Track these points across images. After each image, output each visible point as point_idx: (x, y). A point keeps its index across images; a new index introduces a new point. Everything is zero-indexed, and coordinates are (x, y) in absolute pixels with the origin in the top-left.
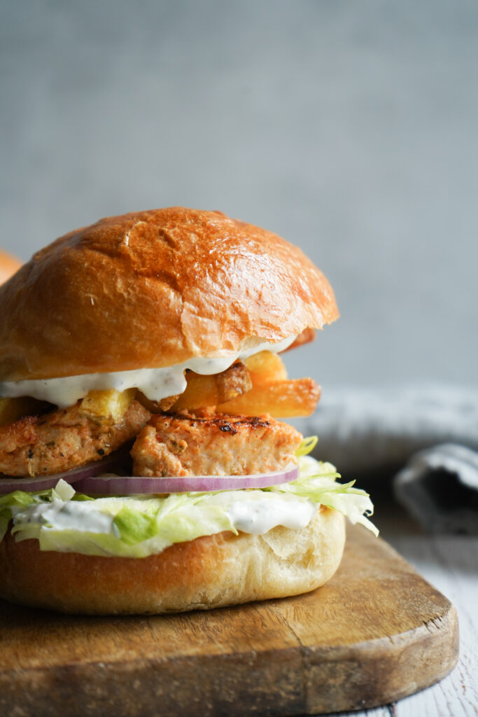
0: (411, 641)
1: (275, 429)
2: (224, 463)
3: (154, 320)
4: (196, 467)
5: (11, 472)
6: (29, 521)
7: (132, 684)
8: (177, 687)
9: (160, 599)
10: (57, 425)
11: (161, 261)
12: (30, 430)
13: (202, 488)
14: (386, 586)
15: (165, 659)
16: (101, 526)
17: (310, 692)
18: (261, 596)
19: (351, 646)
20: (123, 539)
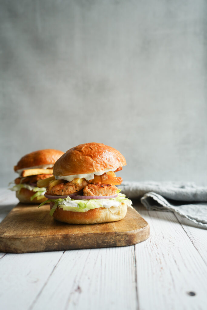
0: (139, 231)
1: (112, 187)
2: (102, 193)
3: (87, 164)
4: (96, 194)
5: (59, 194)
6: (61, 204)
7: (80, 239)
8: (89, 240)
9: (88, 221)
10: (68, 185)
11: (89, 153)
12: (62, 186)
13: (97, 198)
14: (135, 220)
15: (87, 234)
16: (75, 206)
17: (117, 241)
18: (109, 221)
19: (126, 232)
20: (80, 208)
